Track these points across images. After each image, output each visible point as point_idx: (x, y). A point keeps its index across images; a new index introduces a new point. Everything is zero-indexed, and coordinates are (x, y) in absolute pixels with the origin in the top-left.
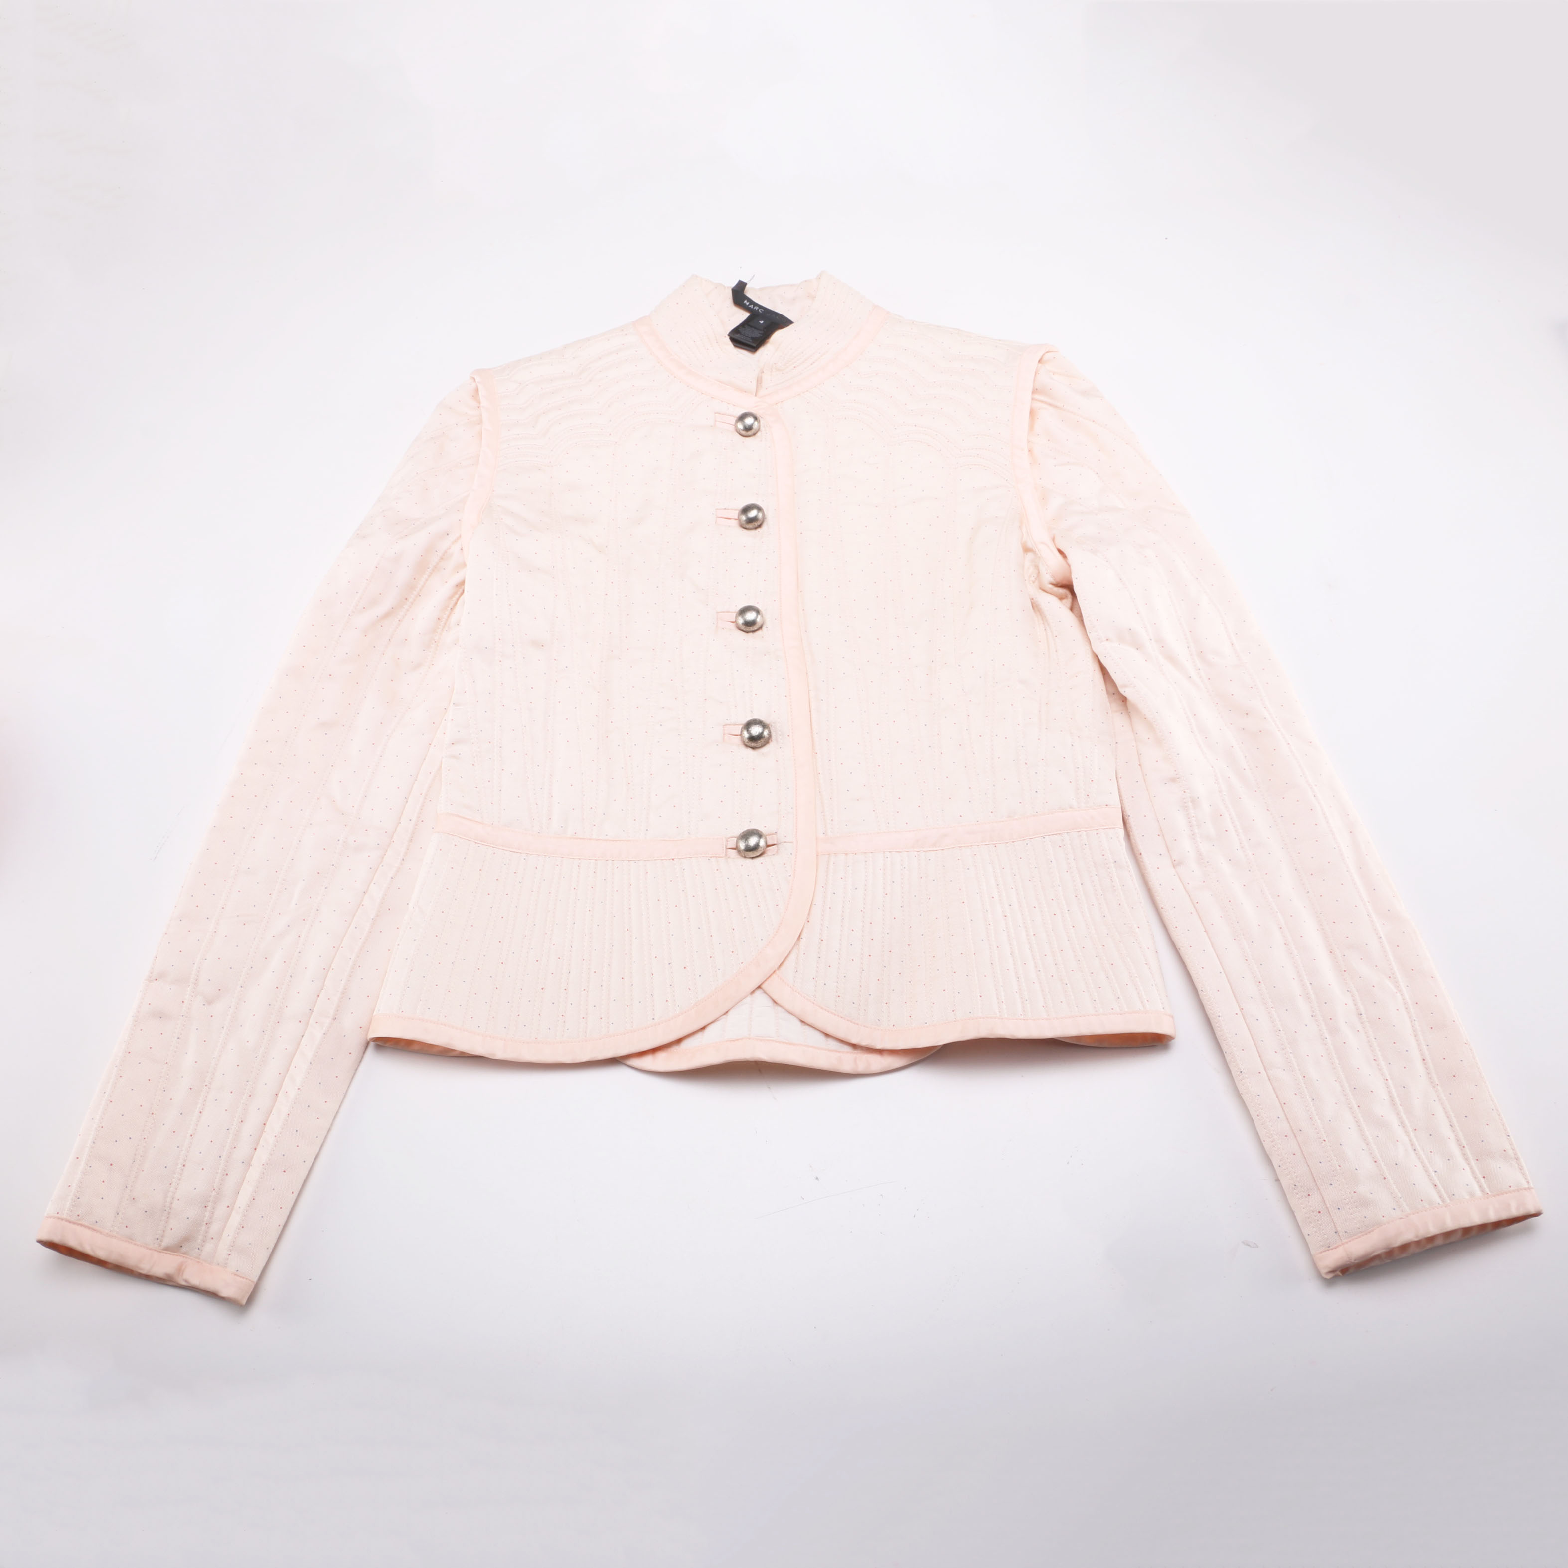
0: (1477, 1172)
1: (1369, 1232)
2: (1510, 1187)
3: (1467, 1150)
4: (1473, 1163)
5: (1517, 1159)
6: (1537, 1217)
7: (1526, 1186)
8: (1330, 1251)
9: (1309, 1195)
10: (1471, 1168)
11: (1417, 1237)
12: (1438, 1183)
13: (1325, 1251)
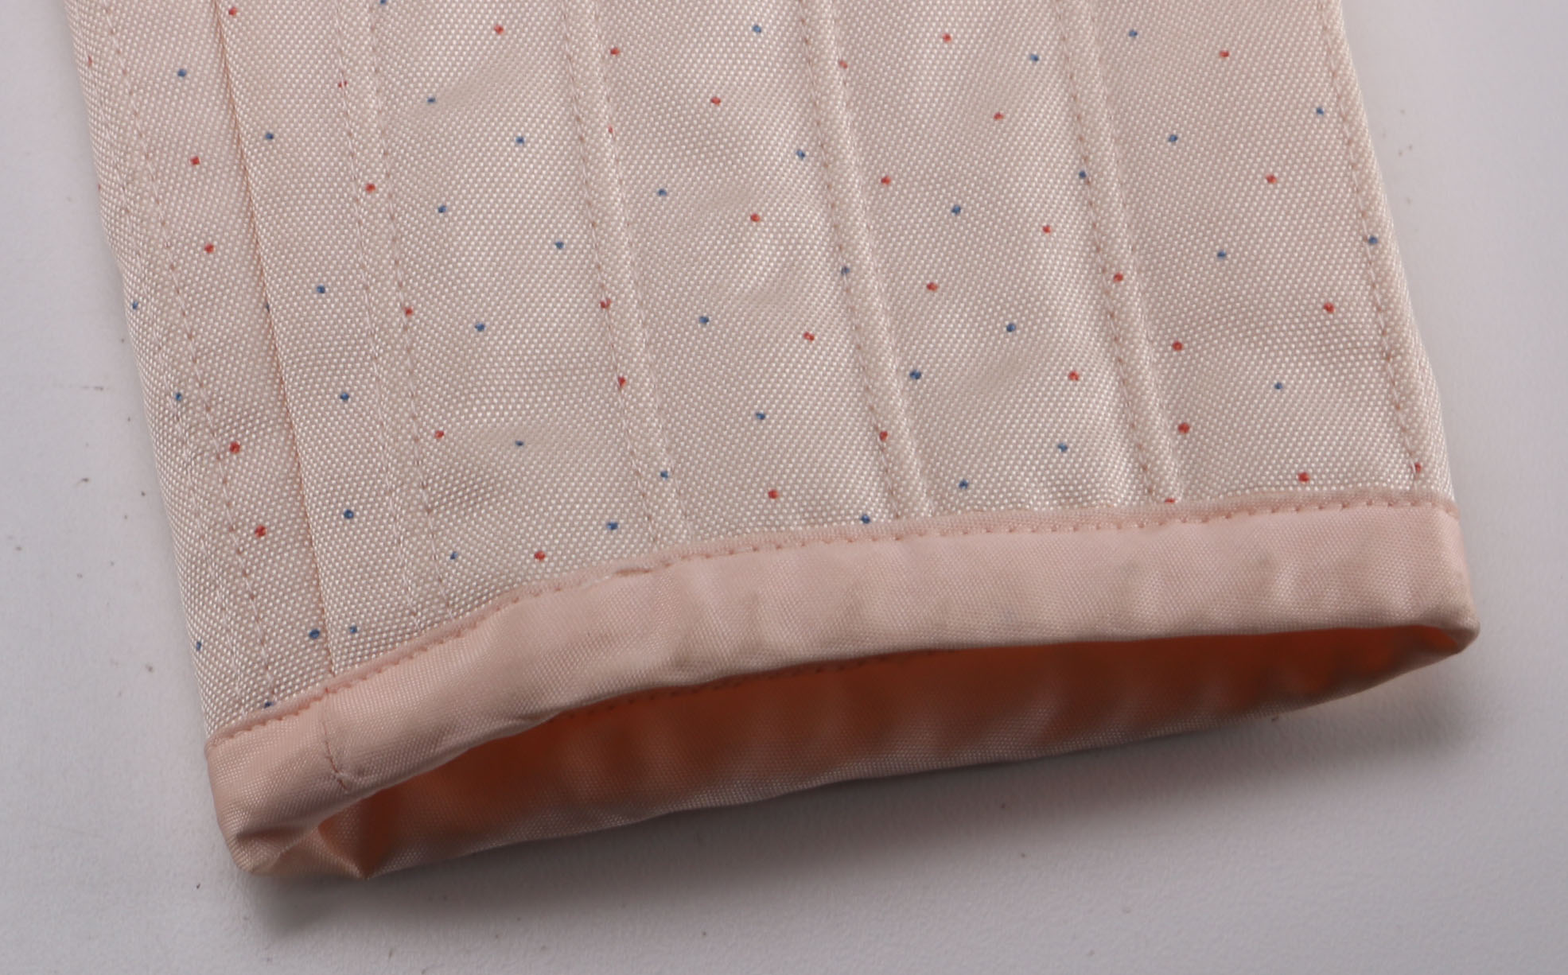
0: (1153, 399)
1: (458, 633)
2: (1304, 478)
3: (1134, 297)
4: (1146, 355)
5: (1390, 353)
6: (1454, 659)
7: (1399, 479)
8: (273, 725)
9: (235, 448)
10: (1127, 383)
11: (680, 663)
12: (902, 426)
13: (248, 727)
